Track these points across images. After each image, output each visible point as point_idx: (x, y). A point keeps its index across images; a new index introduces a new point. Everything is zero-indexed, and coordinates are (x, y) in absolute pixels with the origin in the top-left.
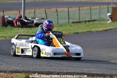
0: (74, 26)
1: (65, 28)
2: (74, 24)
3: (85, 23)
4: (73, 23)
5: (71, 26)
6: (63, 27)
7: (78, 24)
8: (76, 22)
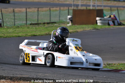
0: (31, 28)
1: (21, 30)
2: (31, 26)
3: (44, 25)
4: (31, 24)
5: (28, 28)
6: (20, 29)
7: (36, 25)
8: (34, 24)
